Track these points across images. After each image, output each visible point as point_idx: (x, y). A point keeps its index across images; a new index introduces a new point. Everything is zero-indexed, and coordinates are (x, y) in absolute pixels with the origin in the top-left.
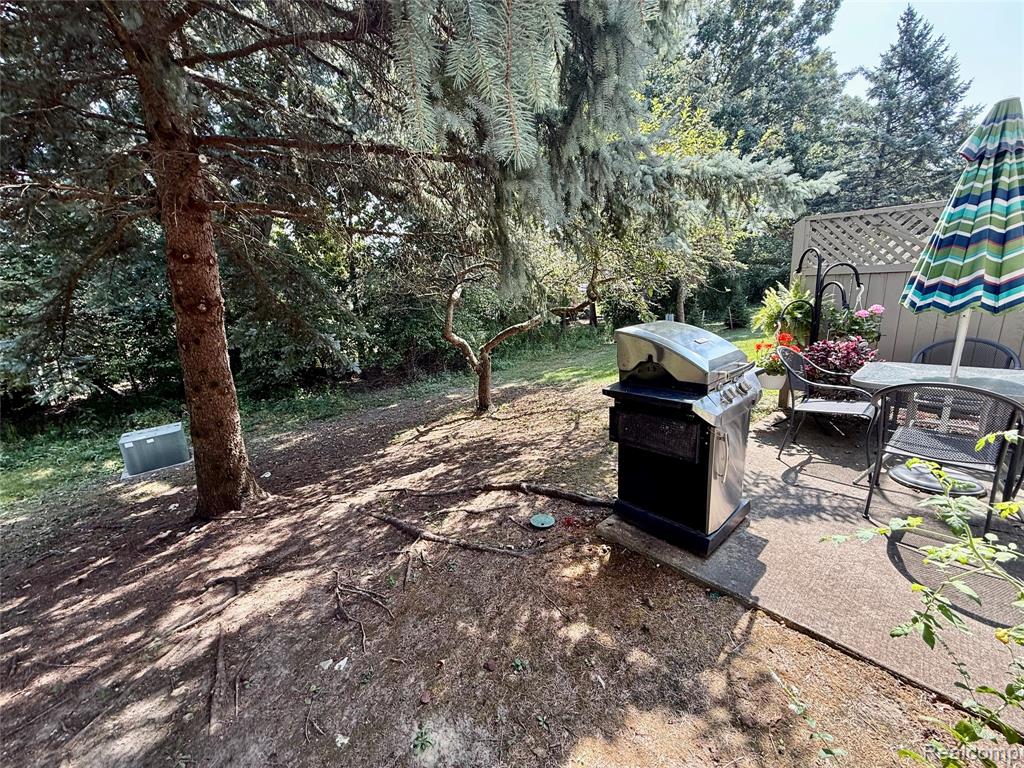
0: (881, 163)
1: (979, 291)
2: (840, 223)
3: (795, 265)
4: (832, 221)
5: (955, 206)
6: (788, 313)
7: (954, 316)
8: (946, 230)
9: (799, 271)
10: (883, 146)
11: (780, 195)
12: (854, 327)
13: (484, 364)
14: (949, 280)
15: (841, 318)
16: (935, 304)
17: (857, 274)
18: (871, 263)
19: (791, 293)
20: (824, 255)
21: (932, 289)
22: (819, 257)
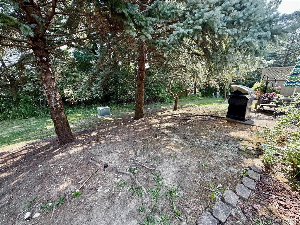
0: (289, 52)
1: (298, 83)
2: (273, 70)
3: (262, 78)
4: (271, 69)
5: (295, 68)
6: (260, 88)
7: (293, 87)
8: (293, 72)
9: (263, 79)
10: (290, 47)
11: (261, 63)
12: (274, 90)
13: (177, 99)
14: (293, 81)
15: (271, 89)
16: (290, 85)
17: (276, 81)
18: (279, 78)
19: (261, 84)
20: (269, 76)
21: (289, 82)
22: (267, 76)
